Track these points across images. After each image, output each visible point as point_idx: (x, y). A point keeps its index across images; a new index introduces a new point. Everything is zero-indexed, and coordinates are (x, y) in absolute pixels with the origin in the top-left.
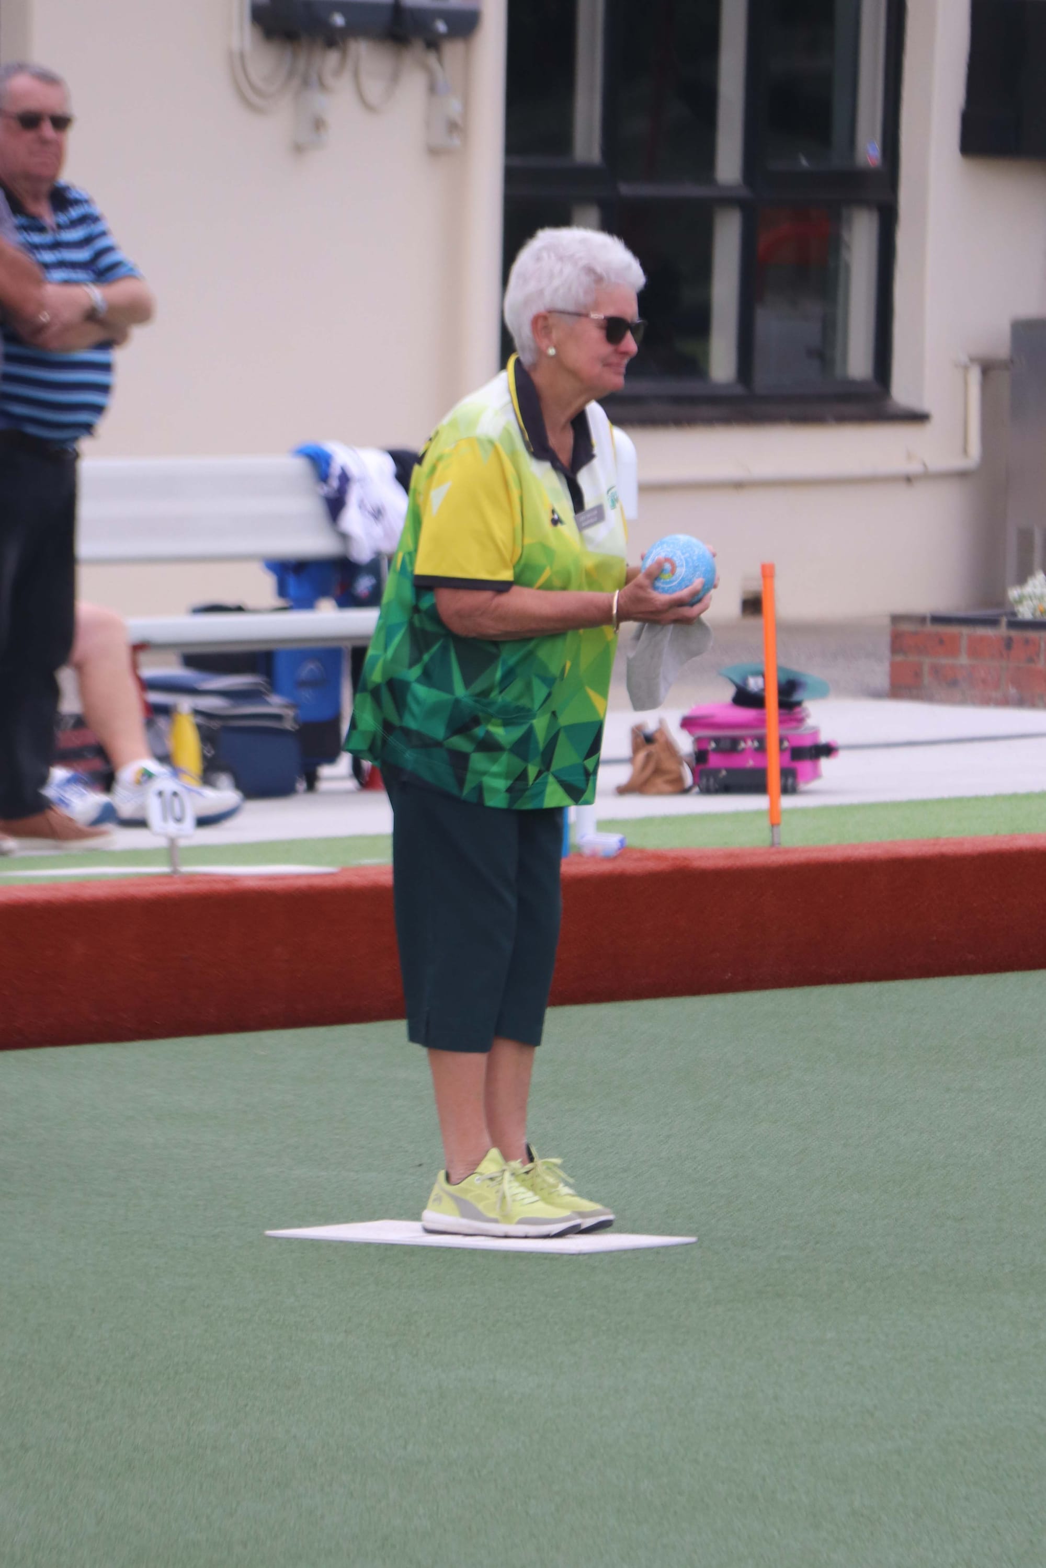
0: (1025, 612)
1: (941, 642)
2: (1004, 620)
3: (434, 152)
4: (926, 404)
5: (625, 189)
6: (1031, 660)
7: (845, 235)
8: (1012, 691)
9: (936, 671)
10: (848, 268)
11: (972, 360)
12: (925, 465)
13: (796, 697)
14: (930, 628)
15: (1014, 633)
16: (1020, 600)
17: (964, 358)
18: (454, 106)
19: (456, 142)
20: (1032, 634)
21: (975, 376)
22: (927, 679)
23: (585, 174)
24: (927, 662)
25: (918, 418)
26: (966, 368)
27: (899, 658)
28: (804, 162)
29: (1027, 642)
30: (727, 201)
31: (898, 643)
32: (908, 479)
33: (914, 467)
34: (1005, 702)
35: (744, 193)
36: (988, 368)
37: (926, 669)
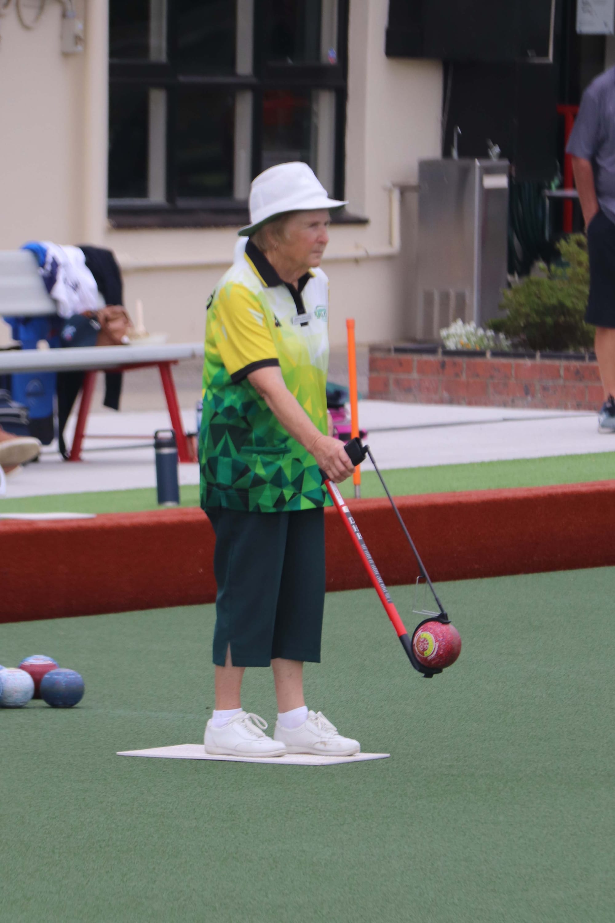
0: (451, 345)
1: (401, 364)
2: (440, 350)
3: (66, 55)
4: (366, 214)
5: (182, 79)
6: (457, 375)
7: (315, 107)
8: (446, 395)
9: (398, 382)
10: (317, 128)
11: (394, 185)
12: (366, 252)
13: (341, 401)
14: (393, 355)
15: (447, 359)
16: (448, 337)
17: (389, 184)
18: (78, 26)
19: (80, 48)
20: (458, 359)
21: (396, 195)
22: (392, 387)
23: (157, 68)
24: (392, 377)
25: (361, 222)
26: (390, 191)
27: (375, 375)
28: (290, 61)
29: (455, 364)
30: (244, 86)
31: (373, 365)
32: (357, 261)
33: (360, 253)
34: (441, 402)
35: (254, 80)
36: (404, 190)
37: (391, 382)
